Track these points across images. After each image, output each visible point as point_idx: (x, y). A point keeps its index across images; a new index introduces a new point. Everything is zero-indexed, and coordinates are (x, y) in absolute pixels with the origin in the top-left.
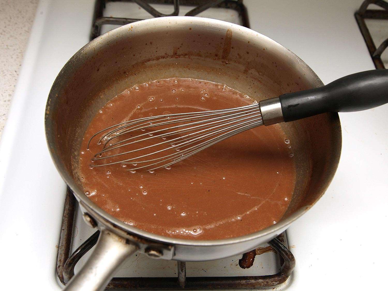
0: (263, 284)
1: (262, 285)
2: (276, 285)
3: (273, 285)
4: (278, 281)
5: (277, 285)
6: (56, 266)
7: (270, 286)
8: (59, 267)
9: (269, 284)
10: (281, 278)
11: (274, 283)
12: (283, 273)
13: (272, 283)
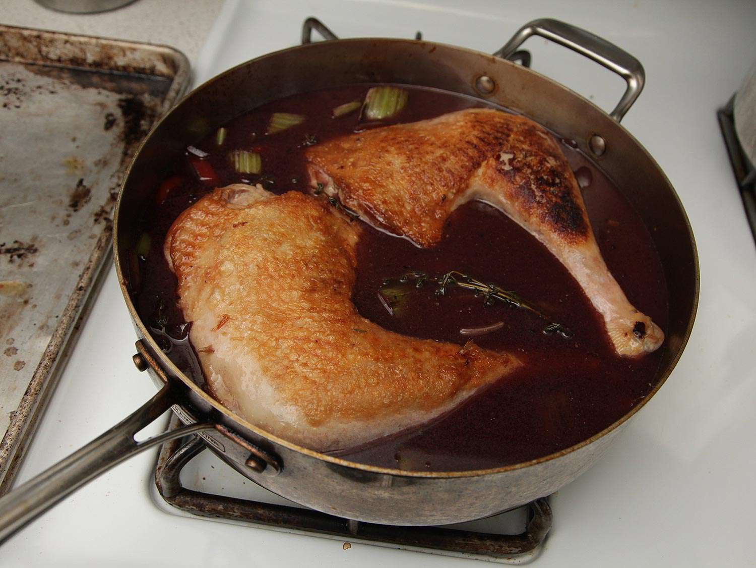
0: (492, 547)
1: (490, 550)
2: (514, 553)
3: (510, 553)
4: (520, 547)
5: (517, 553)
7: (505, 553)
8: (159, 469)
9: (504, 551)
10: (526, 543)
11: (512, 550)
13: (508, 549)
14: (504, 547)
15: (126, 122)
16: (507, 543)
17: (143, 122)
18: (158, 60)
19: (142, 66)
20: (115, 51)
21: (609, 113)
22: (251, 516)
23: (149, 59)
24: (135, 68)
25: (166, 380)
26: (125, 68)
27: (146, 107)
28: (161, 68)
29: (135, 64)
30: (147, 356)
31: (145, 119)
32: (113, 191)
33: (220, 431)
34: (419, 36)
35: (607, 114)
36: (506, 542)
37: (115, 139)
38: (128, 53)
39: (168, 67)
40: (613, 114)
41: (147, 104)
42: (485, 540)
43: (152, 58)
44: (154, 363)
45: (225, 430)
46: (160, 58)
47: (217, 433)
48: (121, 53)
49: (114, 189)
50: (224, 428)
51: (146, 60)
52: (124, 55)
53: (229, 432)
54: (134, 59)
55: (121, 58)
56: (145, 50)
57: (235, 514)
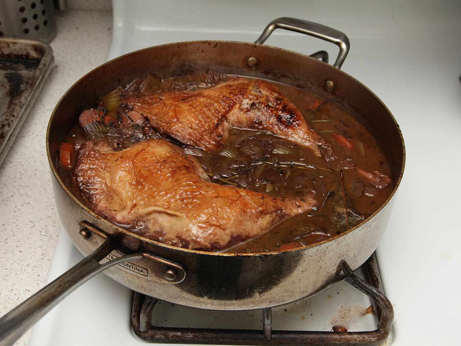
1: (357, 341)
2: (374, 342)
4: (376, 337)
6: (131, 316)
8: (134, 316)
9: (366, 340)
10: (379, 334)
11: (371, 339)
12: (381, 329)
14: (366, 338)
15: (11, 86)
16: (368, 335)
17: (22, 86)
18: (31, 49)
19: (20, 53)
20: (2, 45)
21: (332, 65)
22: (200, 336)
23: (25, 49)
24: (15, 55)
26: (9, 56)
27: (24, 77)
28: (33, 54)
29: (16, 53)
31: (23, 84)
32: (3, 123)
35: (332, 66)
36: (366, 335)
37: (3, 95)
38: (11, 46)
39: (37, 54)
40: (335, 65)
41: (24, 75)
42: (353, 335)
43: (27, 48)
45: (149, 255)
46: (32, 48)
48: (7, 46)
49: (3, 122)
51: (23, 50)
52: (9, 47)
53: (152, 255)
54: (15, 49)
55: (6, 49)
56: (22, 43)
57: (189, 337)
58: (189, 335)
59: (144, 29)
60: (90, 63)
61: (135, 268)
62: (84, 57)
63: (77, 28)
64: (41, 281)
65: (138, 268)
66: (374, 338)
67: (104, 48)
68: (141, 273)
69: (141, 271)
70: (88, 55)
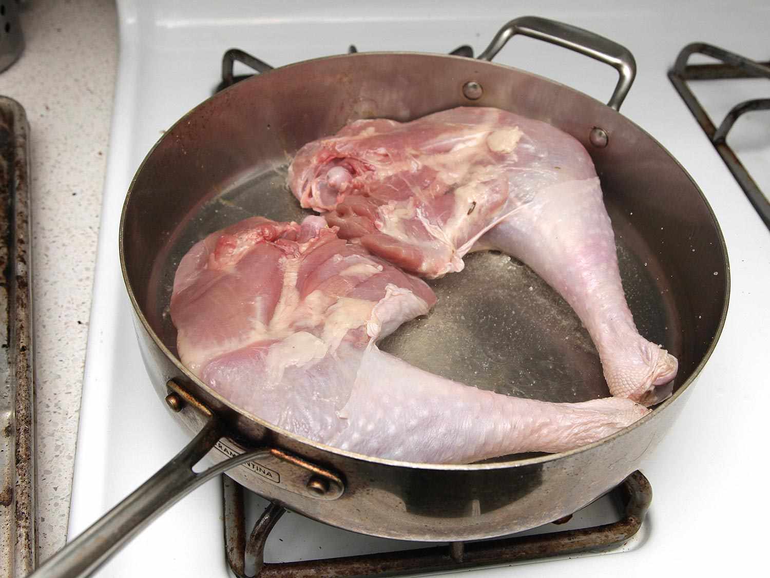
0: (599, 540)
1: (597, 543)
2: (621, 540)
4: (625, 532)
5: (624, 539)
10: (629, 527)
11: (618, 538)
12: (631, 518)
13: (614, 537)
14: (610, 537)
16: (612, 531)
21: (605, 102)
22: (347, 572)
25: (210, 414)
30: (183, 394)
33: (277, 456)
34: (353, 49)
35: (604, 104)
36: (610, 531)
40: (610, 104)
42: (590, 534)
44: (193, 399)
45: (283, 454)
47: (273, 459)
50: (281, 452)
53: (287, 455)
57: (330, 575)
58: (328, 573)
59: (171, 24)
60: (89, 90)
61: (259, 469)
62: (76, 80)
63: (59, 30)
64: (63, 499)
65: (263, 469)
66: (622, 534)
67: (107, 61)
68: (268, 476)
69: (268, 474)
70: (84, 76)
